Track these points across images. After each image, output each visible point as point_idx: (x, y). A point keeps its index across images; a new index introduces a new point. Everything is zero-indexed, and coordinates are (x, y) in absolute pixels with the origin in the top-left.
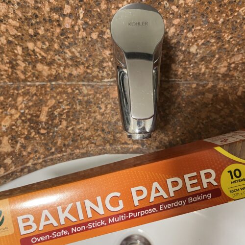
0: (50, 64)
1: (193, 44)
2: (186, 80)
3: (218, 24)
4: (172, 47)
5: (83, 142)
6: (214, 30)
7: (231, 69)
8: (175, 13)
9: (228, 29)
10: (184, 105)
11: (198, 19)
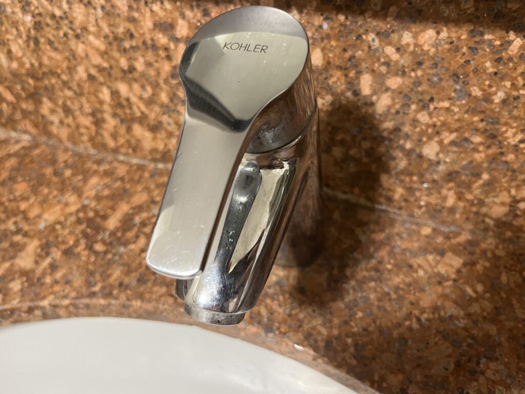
0: (155, 128)
1: (430, 138)
2: (412, 216)
3: (491, 102)
4: (384, 138)
5: (156, 289)
6: (482, 116)
7: (519, 213)
8: (392, 64)
9: (516, 118)
10: (389, 267)
11: (444, 84)
